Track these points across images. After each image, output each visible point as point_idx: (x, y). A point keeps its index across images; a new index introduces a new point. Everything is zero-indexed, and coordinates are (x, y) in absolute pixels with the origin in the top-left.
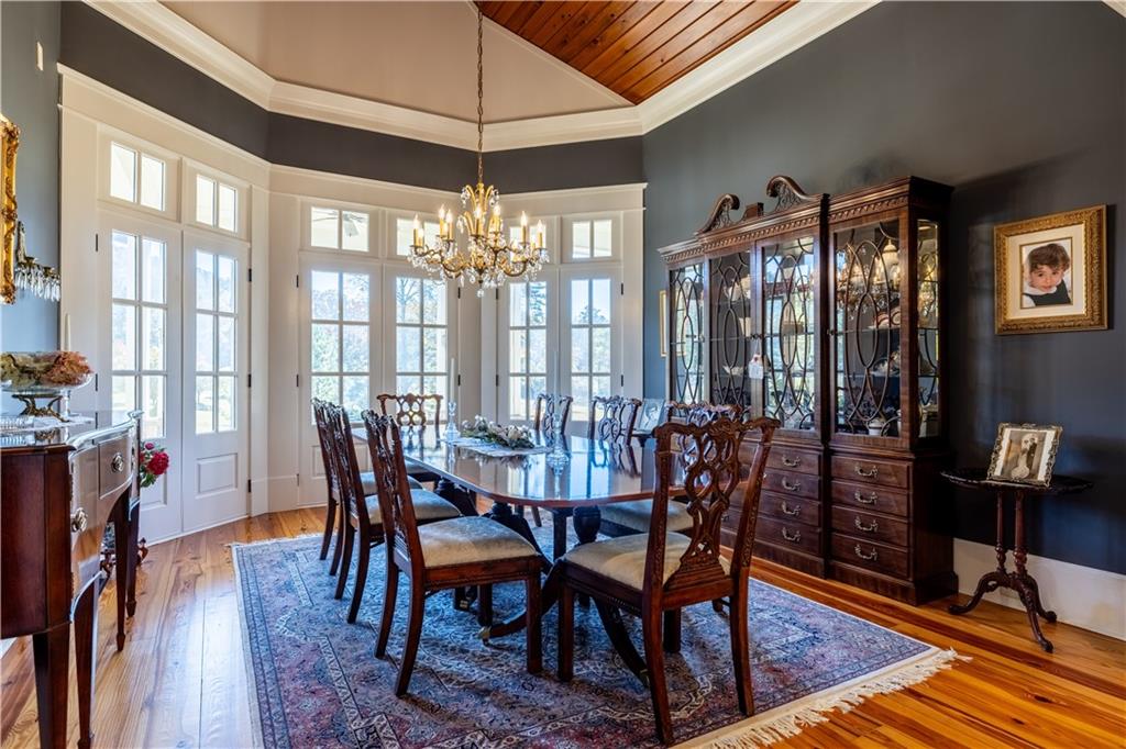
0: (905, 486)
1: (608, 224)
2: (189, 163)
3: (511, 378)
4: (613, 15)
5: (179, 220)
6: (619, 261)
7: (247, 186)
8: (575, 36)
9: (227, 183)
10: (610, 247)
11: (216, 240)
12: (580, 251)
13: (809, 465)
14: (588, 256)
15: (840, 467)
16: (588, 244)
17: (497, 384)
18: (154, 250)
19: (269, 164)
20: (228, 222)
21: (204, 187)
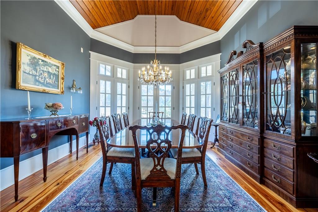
0: (292, 156)
1: (211, 66)
2: (115, 66)
3: (186, 108)
4: (207, 8)
5: (113, 77)
6: (213, 76)
7: (128, 69)
8: (200, 18)
9: (124, 69)
10: (211, 73)
11: (122, 80)
12: (203, 75)
13: (256, 141)
14: (205, 76)
15: (267, 143)
16: (205, 73)
17: (183, 110)
18: (109, 83)
19: (133, 64)
20: (124, 76)
21: (119, 70)
